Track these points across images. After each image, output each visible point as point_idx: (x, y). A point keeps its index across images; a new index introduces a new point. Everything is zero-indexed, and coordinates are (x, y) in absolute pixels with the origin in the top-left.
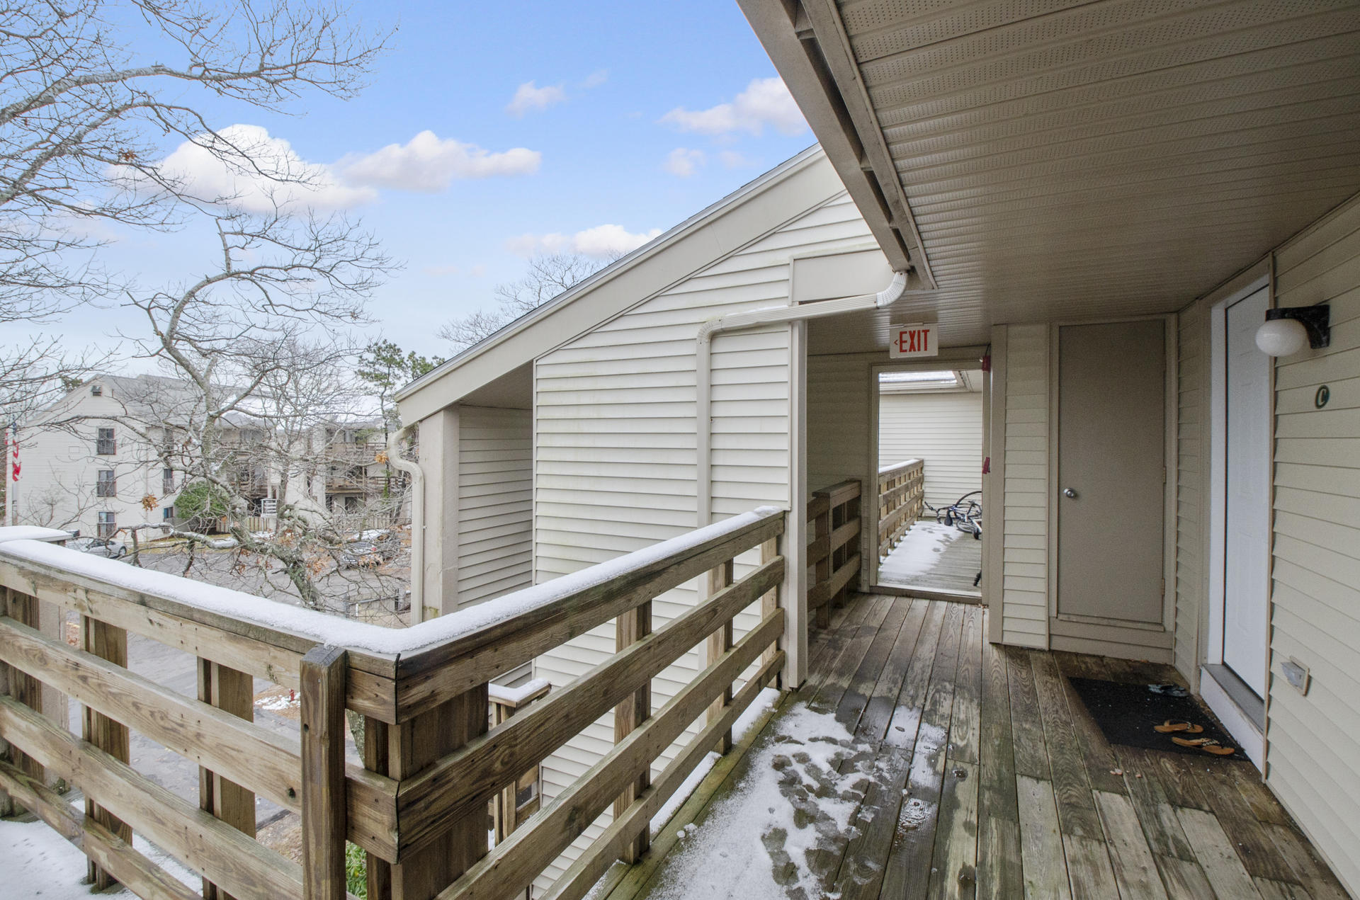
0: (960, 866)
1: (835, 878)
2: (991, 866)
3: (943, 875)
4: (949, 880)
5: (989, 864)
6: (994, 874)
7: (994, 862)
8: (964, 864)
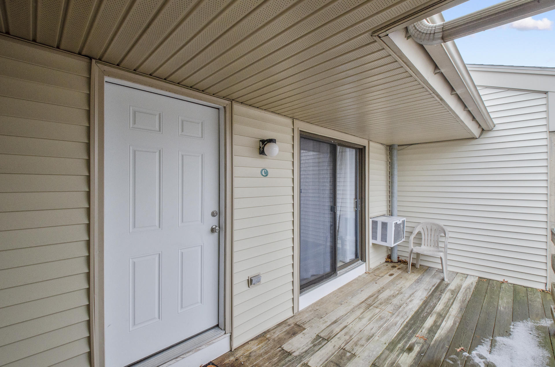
0: (411, 354)
1: (467, 361)
2: (397, 351)
3: (419, 353)
4: (417, 351)
5: (398, 352)
6: (398, 349)
7: (395, 352)
8: (409, 354)
